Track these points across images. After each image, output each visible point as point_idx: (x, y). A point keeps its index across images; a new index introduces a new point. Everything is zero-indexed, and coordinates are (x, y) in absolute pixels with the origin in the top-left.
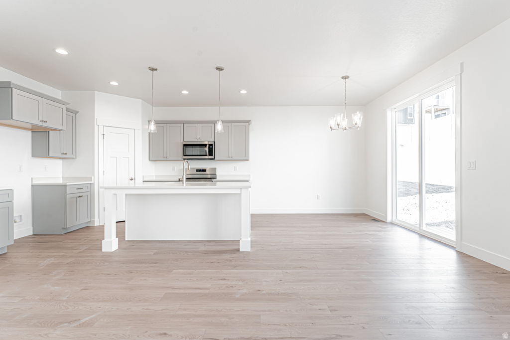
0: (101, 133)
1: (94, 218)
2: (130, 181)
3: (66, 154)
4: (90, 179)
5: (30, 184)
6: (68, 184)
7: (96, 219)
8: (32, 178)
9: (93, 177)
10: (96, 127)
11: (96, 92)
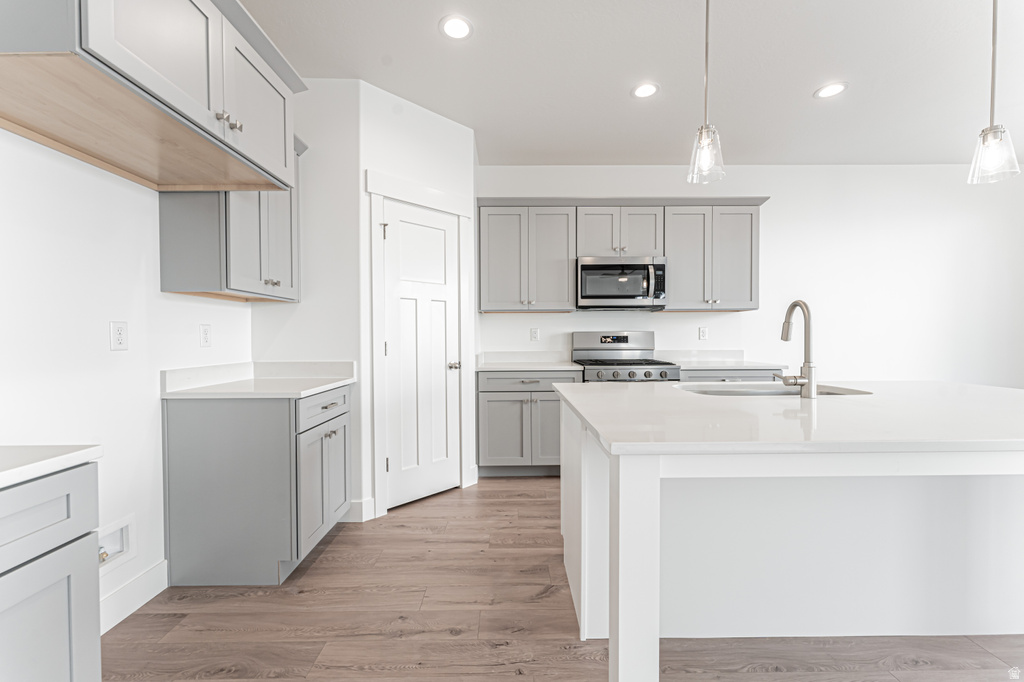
0: (377, 221)
1: (360, 496)
2: (449, 371)
3: (276, 284)
4: (348, 369)
5: (158, 395)
6: (304, 394)
7: (367, 498)
8: (163, 374)
9: (355, 363)
10: (364, 198)
11: (362, 82)
